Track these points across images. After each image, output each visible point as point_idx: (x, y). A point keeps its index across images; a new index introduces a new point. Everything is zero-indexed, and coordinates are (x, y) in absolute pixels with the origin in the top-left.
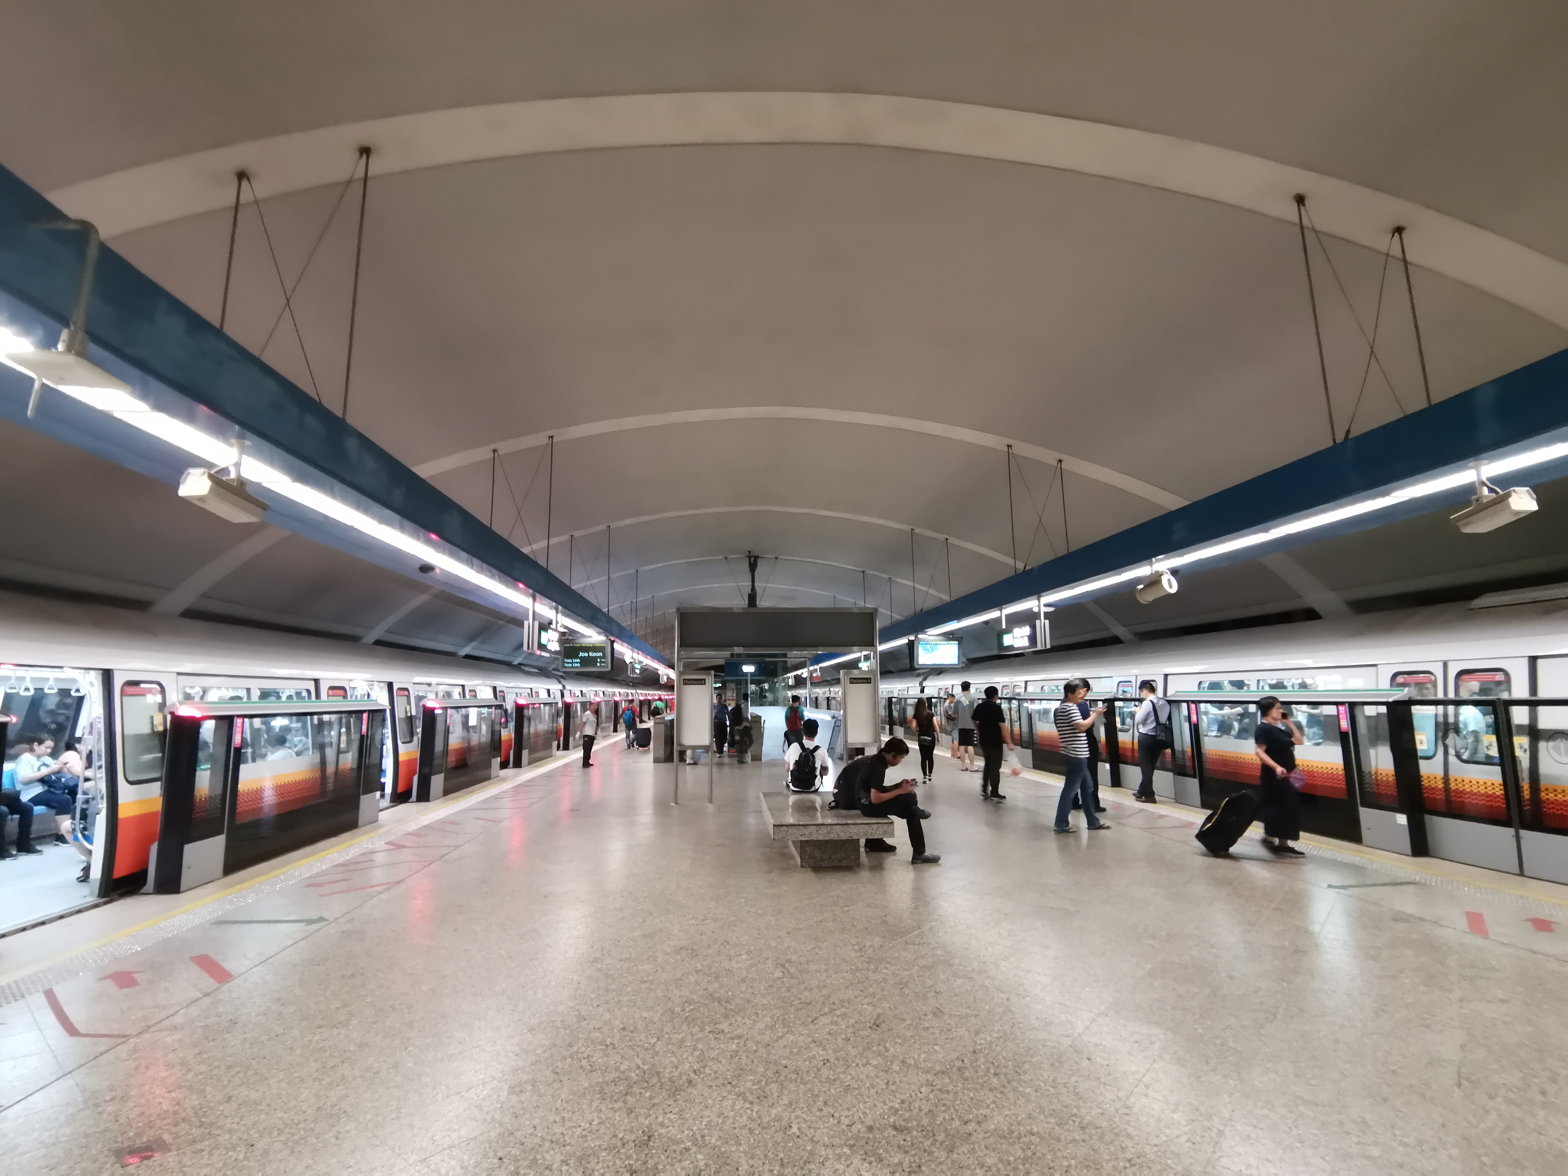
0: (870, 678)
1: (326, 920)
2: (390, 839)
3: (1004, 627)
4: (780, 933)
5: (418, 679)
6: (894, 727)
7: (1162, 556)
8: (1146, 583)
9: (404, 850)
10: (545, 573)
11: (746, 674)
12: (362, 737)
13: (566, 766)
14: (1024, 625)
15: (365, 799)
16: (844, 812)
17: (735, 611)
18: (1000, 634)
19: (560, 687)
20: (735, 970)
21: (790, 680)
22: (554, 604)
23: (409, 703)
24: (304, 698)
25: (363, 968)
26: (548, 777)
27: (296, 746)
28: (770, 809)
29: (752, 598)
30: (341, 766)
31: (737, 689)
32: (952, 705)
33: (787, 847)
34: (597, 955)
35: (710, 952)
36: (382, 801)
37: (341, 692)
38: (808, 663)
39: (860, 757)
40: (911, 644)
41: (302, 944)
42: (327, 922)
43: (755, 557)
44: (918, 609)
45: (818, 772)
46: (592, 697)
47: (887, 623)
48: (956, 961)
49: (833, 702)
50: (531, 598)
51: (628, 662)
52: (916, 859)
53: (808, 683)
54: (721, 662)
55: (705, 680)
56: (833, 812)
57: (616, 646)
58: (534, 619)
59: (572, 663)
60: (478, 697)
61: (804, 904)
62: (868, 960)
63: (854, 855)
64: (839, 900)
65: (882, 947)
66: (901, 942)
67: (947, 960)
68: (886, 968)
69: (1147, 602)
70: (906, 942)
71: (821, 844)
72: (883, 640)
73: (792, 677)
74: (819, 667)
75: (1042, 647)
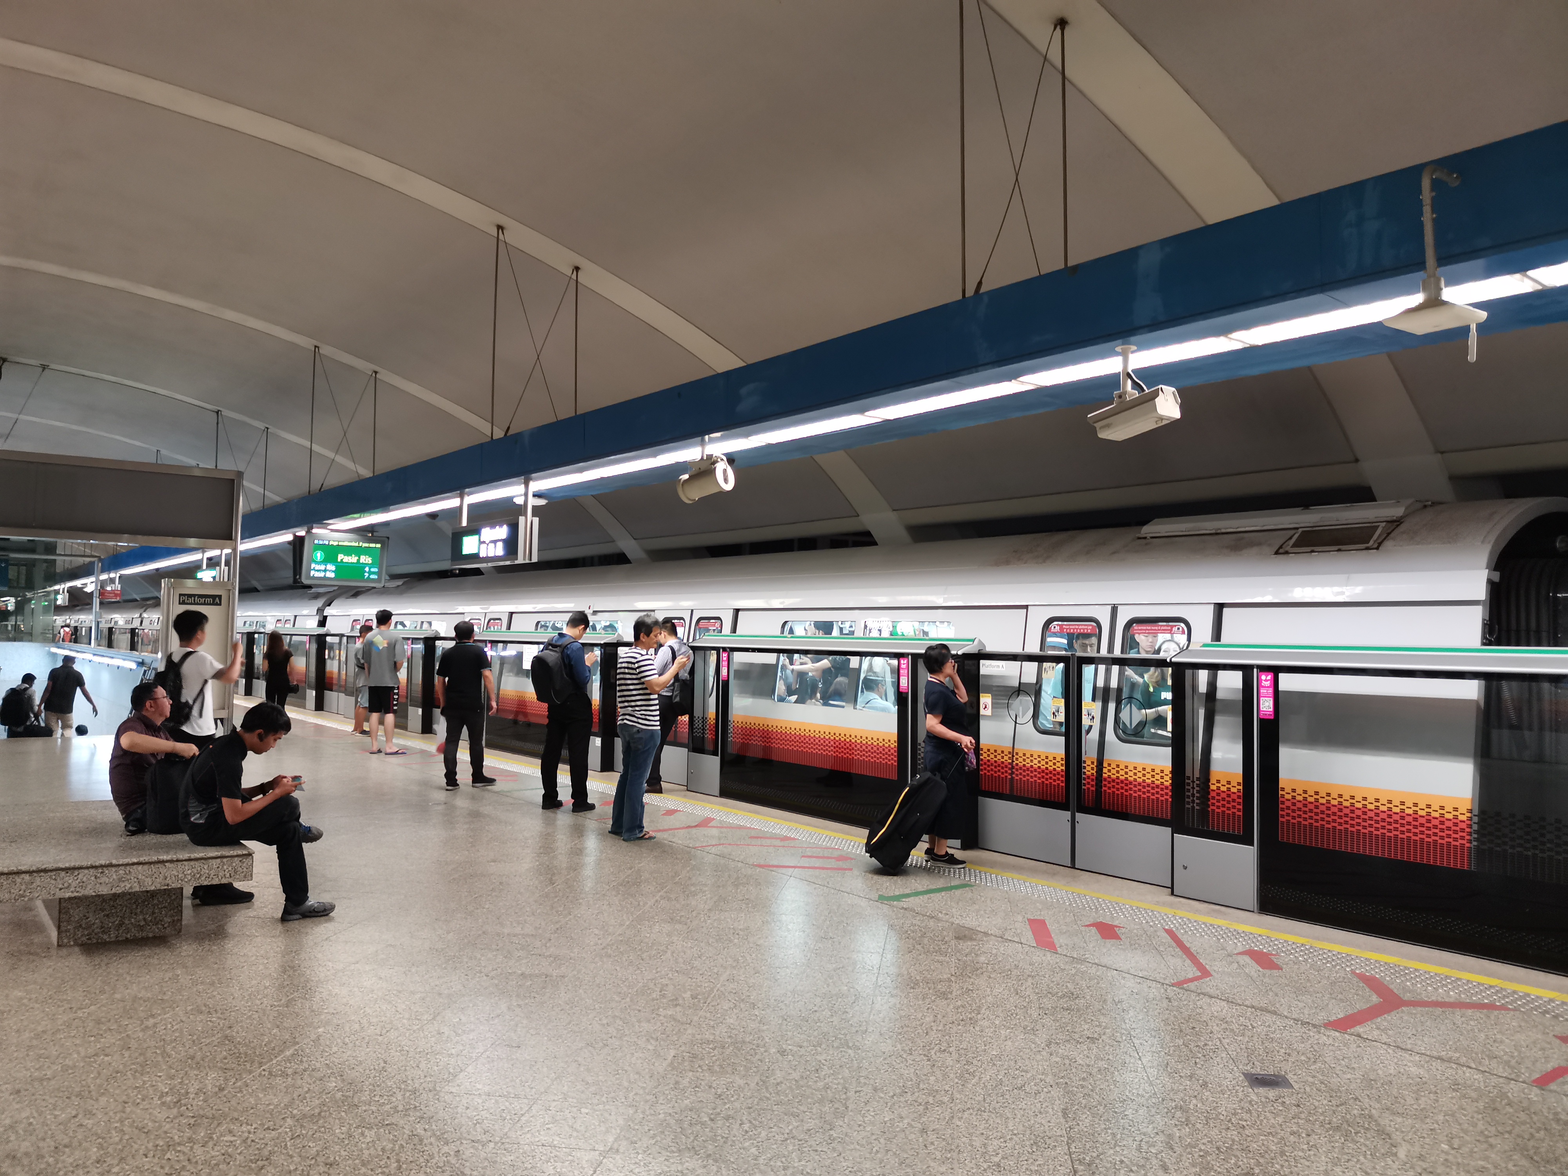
0: (220, 597)
3: (464, 523)
7: (718, 435)
8: (694, 470)
14: (501, 526)
16: (151, 839)
18: (457, 537)
21: (59, 597)
33: (28, 909)
38: (98, 566)
40: (298, 544)
44: (315, 486)
47: (256, 506)
48: (364, 1097)
49: (143, 637)
52: (291, 914)
53: (96, 602)
61: (60, 1022)
62: (192, 1121)
63: (172, 916)
64: (136, 1005)
65: (221, 1089)
66: (260, 1074)
67: (347, 1097)
68: (230, 1132)
69: (690, 500)
70: (270, 1073)
71: (104, 901)
72: (247, 535)
73: (63, 592)
74: (118, 575)
75: (524, 559)
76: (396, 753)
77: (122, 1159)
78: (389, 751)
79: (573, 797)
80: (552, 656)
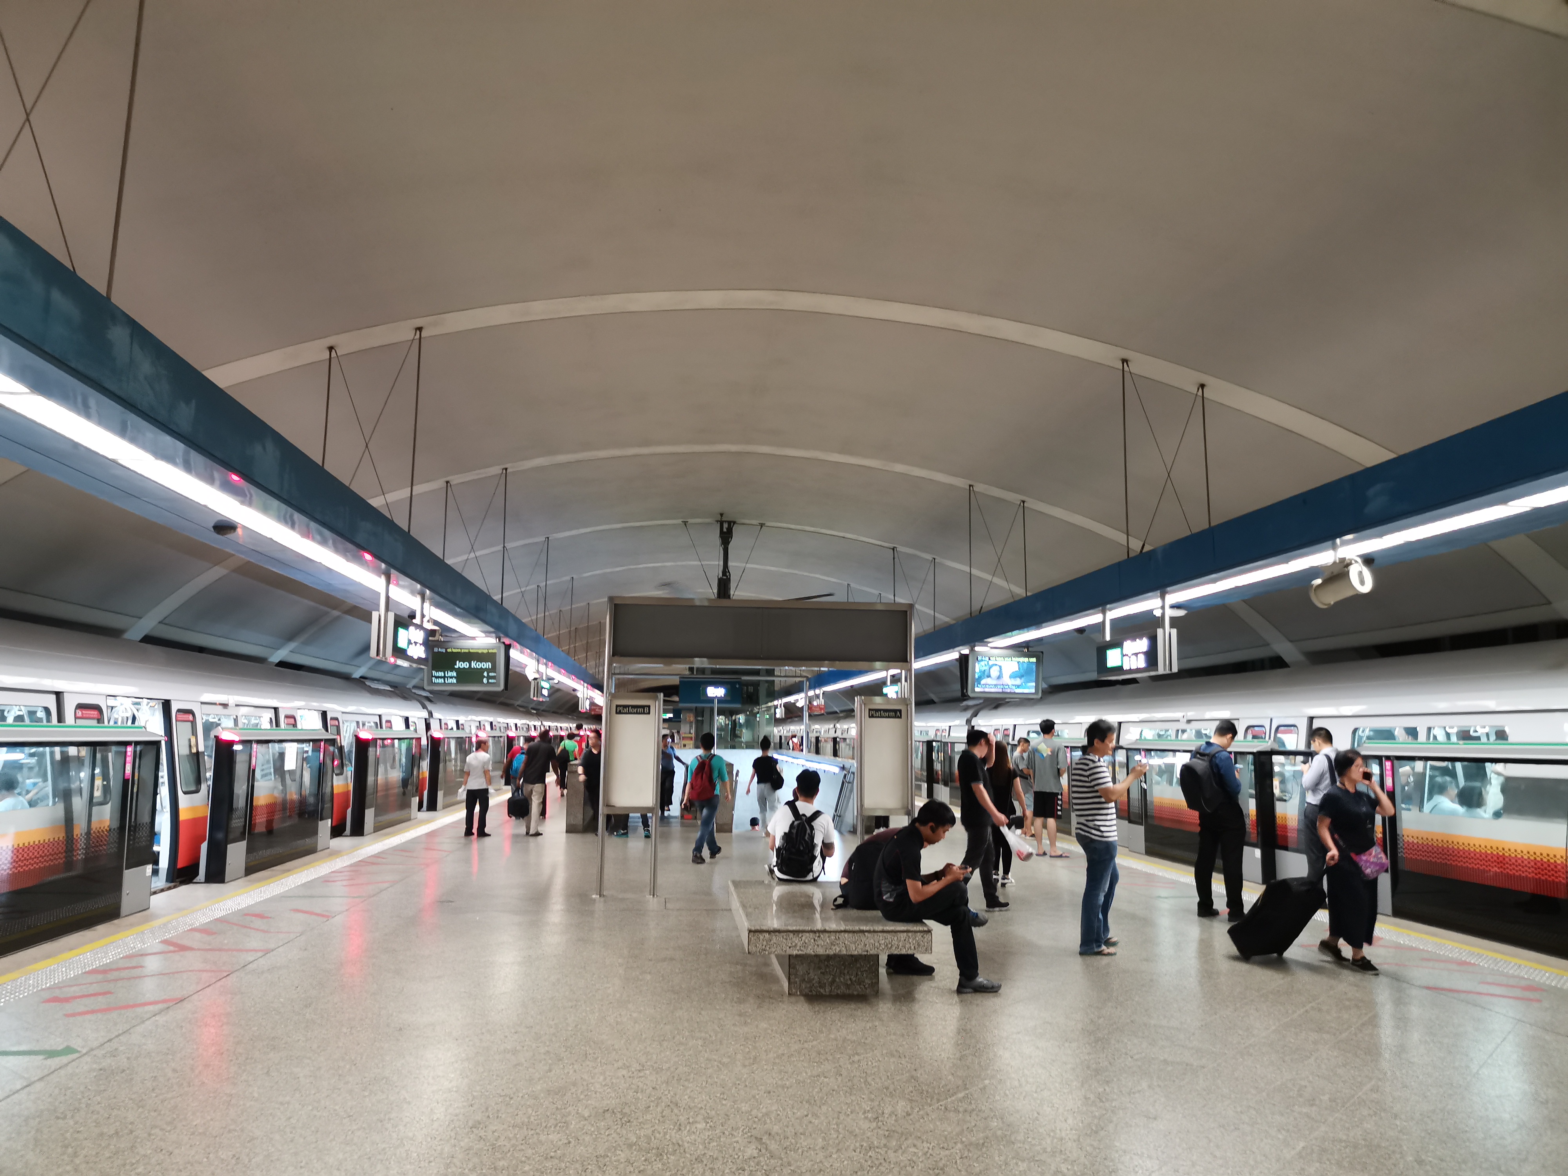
0: (900, 711)
1: (77, 1051)
2: (167, 936)
3: (1108, 638)
4: (755, 1092)
5: (208, 697)
6: (935, 785)
7: (1349, 537)
8: (1327, 574)
9: (188, 954)
10: (406, 537)
11: (711, 700)
12: (125, 782)
13: (431, 834)
14: (1141, 638)
15: (129, 875)
16: (854, 913)
17: (698, 603)
18: (1102, 650)
19: (425, 714)
20: (686, 1145)
21: (778, 711)
22: (419, 586)
23: (194, 732)
24: (40, 720)
25: (132, 1123)
26: (402, 851)
27: (28, 792)
28: (744, 906)
29: (724, 585)
30: (94, 826)
31: (697, 721)
32: (1025, 755)
33: (767, 964)
34: (478, 1117)
35: (649, 1117)
36: (154, 879)
37: (95, 713)
38: (806, 684)
39: (882, 830)
40: (964, 661)
41: (39, 1086)
42: (76, 1055)
43: (729, 523)
44: (976, 607)
45: (817, 852)
46: (474, 730)
47: (928, 627)
48: (1020, 1137)
49: (842, 746)
50: (383, 577)
51: (531, 677)
52: (965, 987)
53: (806, 715)
54: (675, 681)
55: (649, 707)
56: (841, 912)
57: (513, 653)
58: (387, 609)
59: (444, 677)
60: (299, 727)
61: (793, 1049)
62: (887, 1133)
63: (871, 979)
64: (845, 1044)
65: (908, 1114)
66: (938, 1108)
67: (1006, 1136)
68: (915, 1146)
69: (1326, 605)
70: (946, 1109)
71: (820, 961)
72: (921, 654)
73: (781, 706)
74: (822, 692)
75: (1165, 669)
76: (1061, 856)
77: (838, 1150)
78: (1053, 854)
79: (1228, 906)
80: (1201, 765)
